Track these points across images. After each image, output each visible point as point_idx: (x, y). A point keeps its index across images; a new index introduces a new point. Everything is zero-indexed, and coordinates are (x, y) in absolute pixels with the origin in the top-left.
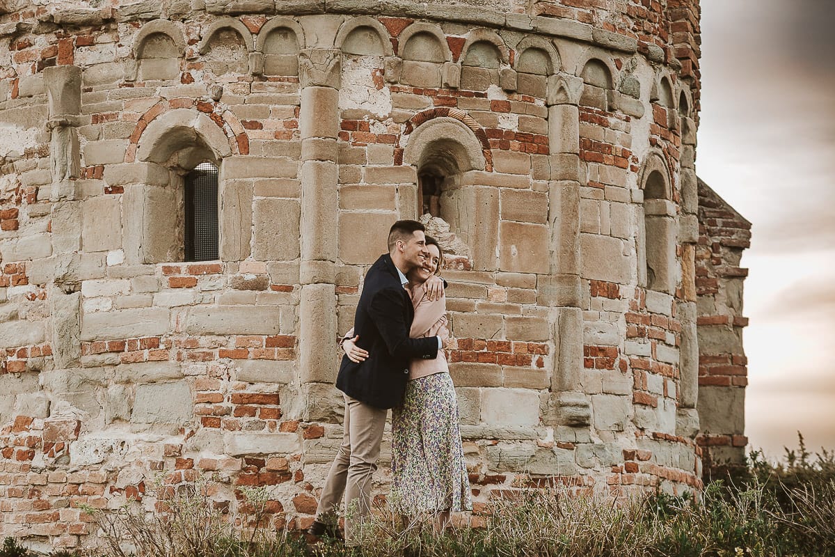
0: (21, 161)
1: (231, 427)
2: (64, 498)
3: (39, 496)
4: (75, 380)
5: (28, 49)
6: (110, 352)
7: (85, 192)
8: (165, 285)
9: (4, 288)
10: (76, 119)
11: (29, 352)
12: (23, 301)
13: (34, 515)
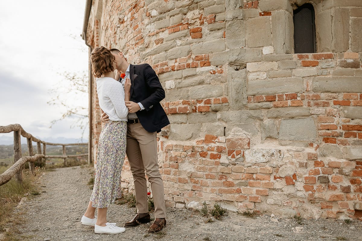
0: (204, 2)
1: (343, 143)
2: (243, 181)
3: (226, 179)
4: (245, 116)
6: (266, 101)
7: (247, 15)
8: (299, 65)
9: (195, 68)
11: (212, 101)
12: (207, 75)
13: (224, 189)
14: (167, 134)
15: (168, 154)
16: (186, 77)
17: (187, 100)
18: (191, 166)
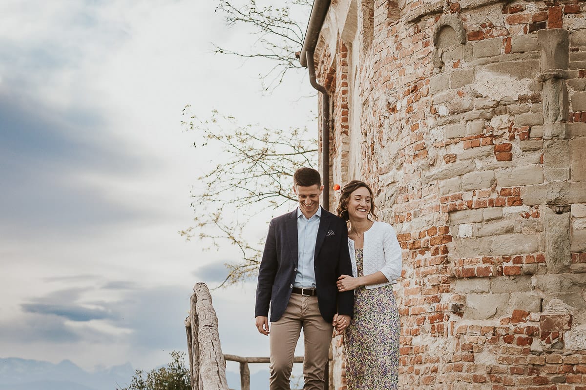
0: (514, 105)
2: (559, 376)
3: (538, 374)
4: (566, 283)
5: (519, 13)
7: (573, 132)
9: (500, 208)
10: (565, 73)
11: (524, 260)
12: (518, 219)
13: (534, 388)
14: (460, 309)
15: (460, 340)
16: (488, 221)
17: (490, 257)
18: (492, 356)
